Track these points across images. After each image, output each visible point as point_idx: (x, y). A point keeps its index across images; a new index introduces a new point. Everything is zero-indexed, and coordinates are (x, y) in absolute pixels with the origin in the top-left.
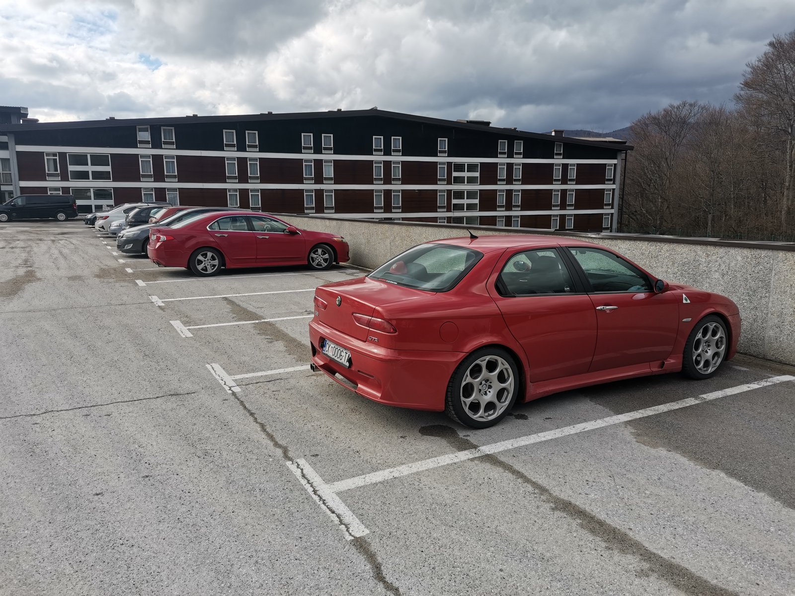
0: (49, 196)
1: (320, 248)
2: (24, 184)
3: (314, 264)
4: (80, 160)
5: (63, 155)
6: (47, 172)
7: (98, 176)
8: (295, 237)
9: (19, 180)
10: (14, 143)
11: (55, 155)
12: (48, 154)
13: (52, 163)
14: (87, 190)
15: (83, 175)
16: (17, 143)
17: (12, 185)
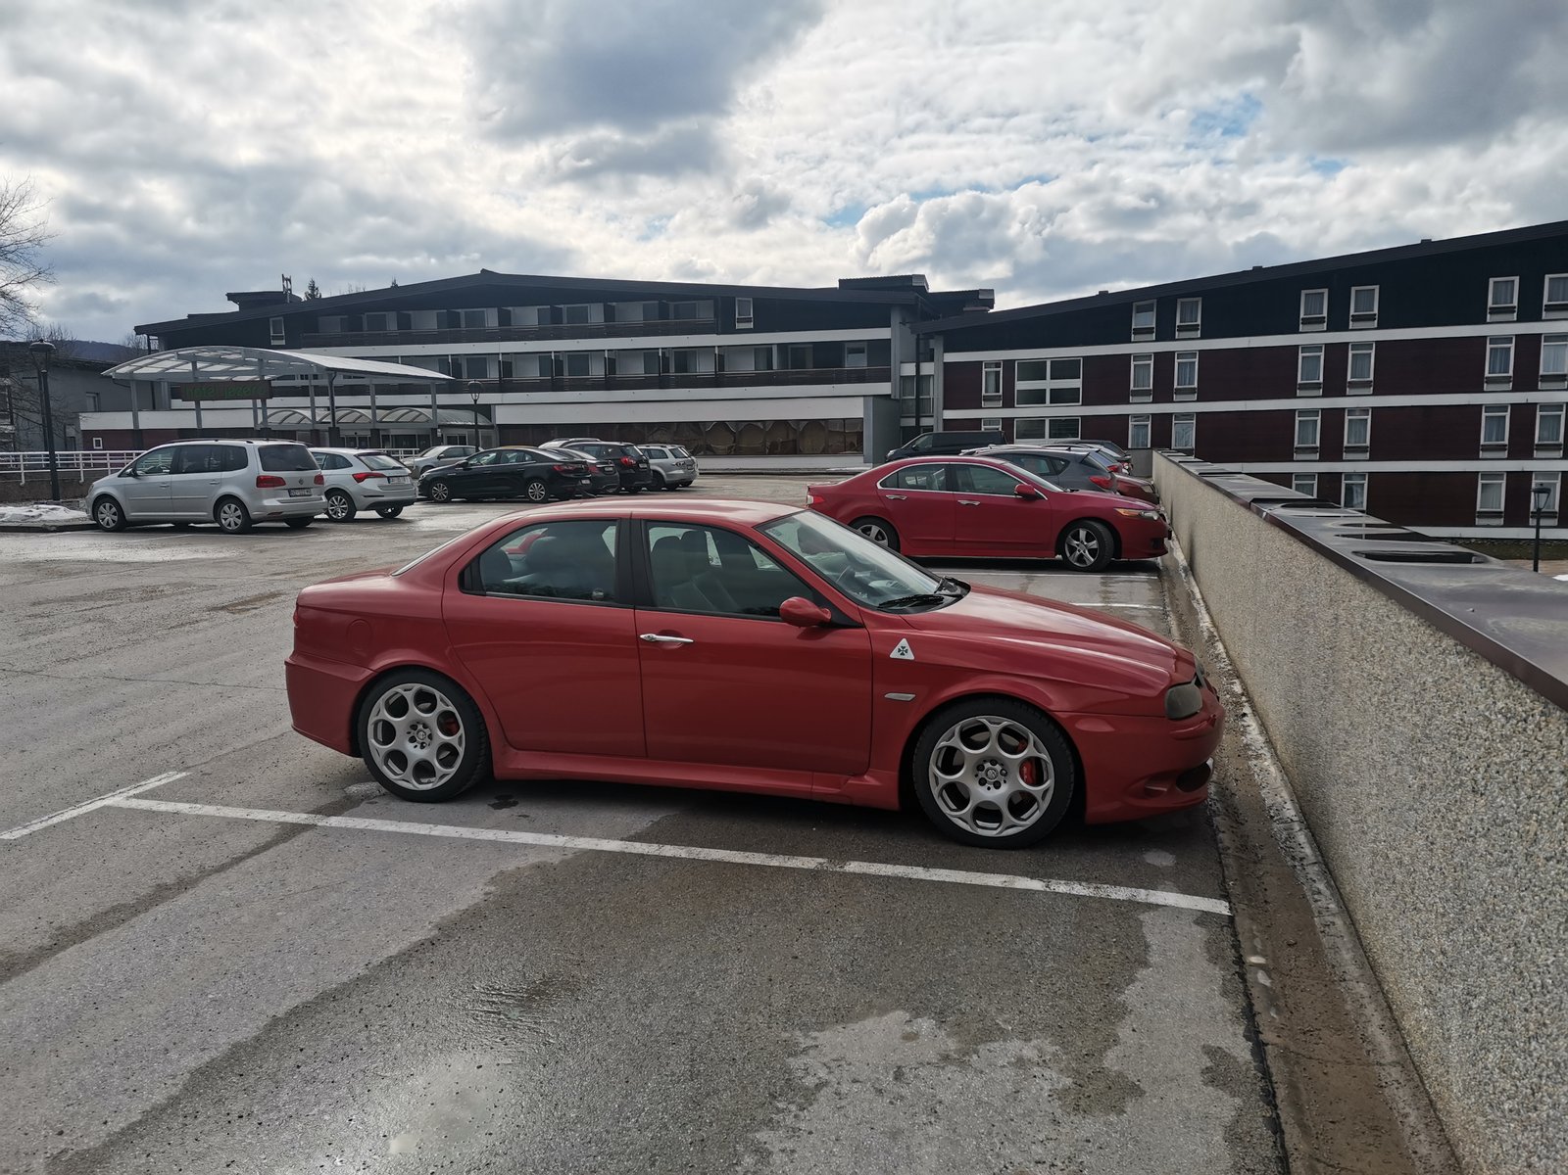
0: (983, 433)
1: (1084, 527)
2: (949, 414)
3: (1073, 559)
4: (1035, 370)
5: (1009, 365)
6: (983, 393)
7: (1059, 397)
8: (1036, 505)
9: (944, 409)
10: (942, 350)
11: (997, 365)
12: (988, 365)
13: (992, 378)
14: (1041, 422)
15: (1037, 397)
16: (947, 350)
17: (932, 416)
